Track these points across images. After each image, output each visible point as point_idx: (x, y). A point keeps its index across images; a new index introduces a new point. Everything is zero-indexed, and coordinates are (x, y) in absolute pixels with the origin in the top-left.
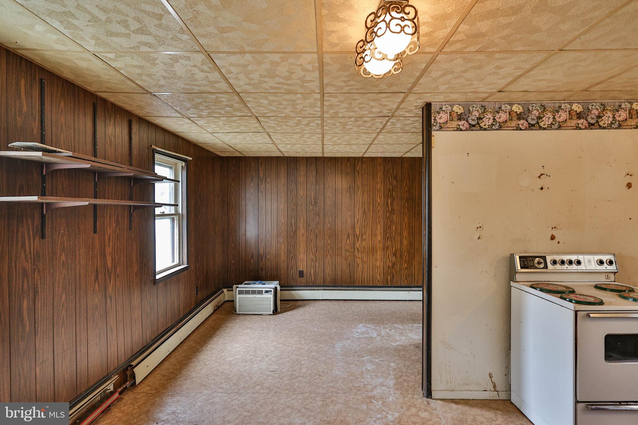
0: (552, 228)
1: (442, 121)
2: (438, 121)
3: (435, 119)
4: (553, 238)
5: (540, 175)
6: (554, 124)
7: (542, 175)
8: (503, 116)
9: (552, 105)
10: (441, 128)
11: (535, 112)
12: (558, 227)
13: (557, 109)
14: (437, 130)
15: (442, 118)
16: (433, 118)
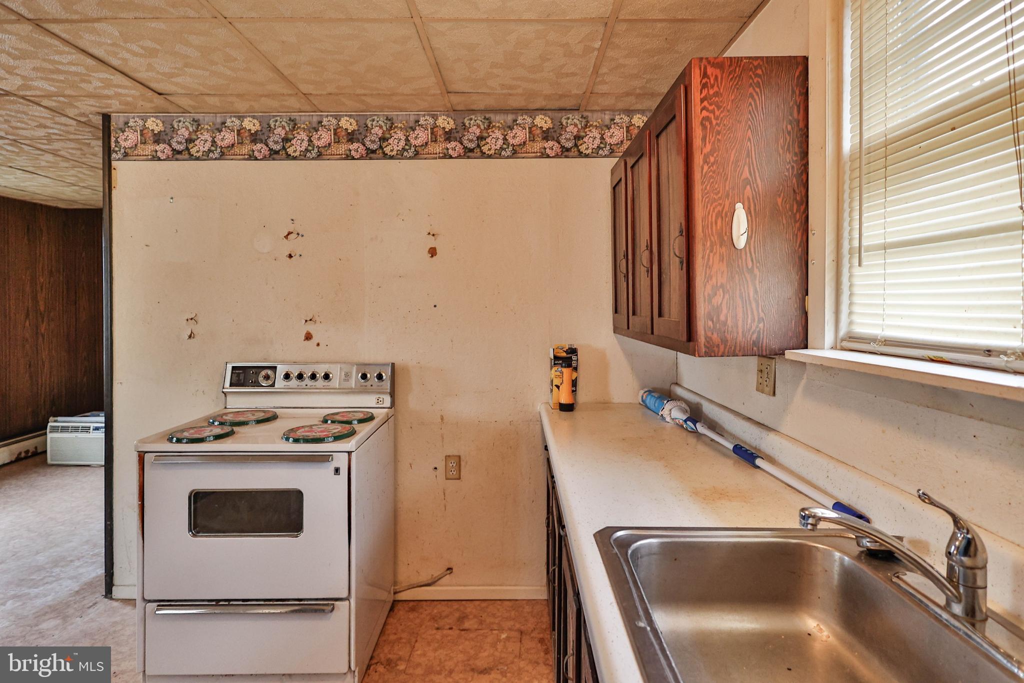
0: (306, 321)
1: (128, 144)
2: (123, 144)
3: (117, 142)
4: (308, 337)
5: (287, 233)
6: (310, 151)
7: (289, 233)
8: (227, 138)
9: (307, 118)
10: (126, 155)
11: (279, 130)
12: (317, 318)
13: (315, 125)
14: (119, 160)
15: (128, 139)
16: (113, 139)
